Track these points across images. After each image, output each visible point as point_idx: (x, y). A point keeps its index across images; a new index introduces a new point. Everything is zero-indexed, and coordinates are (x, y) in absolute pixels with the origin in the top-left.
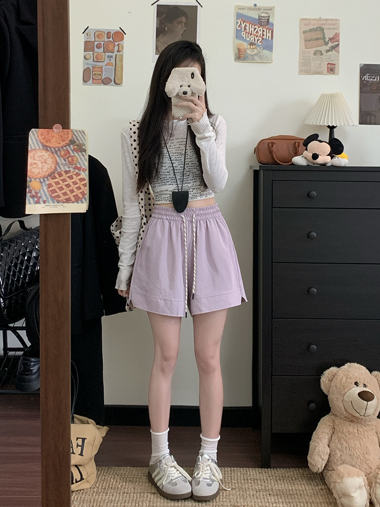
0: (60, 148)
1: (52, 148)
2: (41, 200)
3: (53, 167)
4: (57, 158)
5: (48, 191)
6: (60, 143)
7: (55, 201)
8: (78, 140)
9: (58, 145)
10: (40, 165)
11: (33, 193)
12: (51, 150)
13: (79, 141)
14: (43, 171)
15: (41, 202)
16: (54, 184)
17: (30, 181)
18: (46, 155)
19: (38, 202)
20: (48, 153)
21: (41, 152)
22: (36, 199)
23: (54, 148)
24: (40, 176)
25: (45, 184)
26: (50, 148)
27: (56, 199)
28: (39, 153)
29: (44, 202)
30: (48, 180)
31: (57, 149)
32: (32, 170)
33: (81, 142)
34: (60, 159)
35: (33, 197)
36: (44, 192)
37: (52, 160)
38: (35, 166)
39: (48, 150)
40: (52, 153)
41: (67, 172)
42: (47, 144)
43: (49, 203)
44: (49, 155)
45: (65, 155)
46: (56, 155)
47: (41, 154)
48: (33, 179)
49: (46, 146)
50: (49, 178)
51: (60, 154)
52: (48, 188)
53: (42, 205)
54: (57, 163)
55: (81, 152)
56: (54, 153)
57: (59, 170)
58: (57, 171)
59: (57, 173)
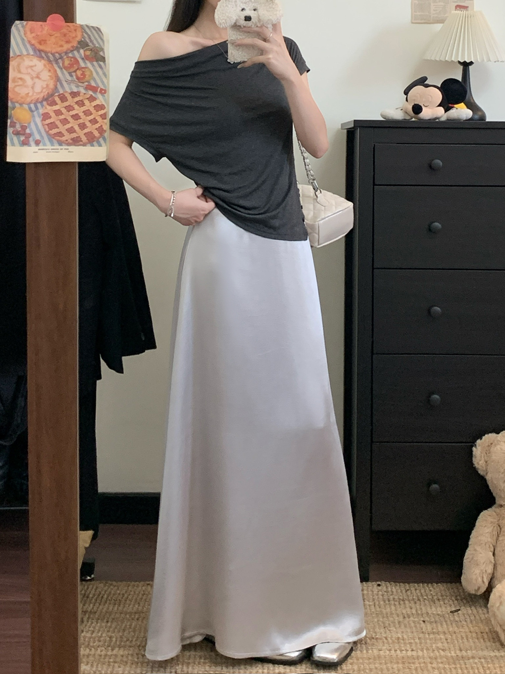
0: (63, 55)
1: (50, 55)
2: (31, 139)
3: (52, 86)
4: (58, 70)
5: (43, 125)
6: (62, 46)
7: (55, 141)
8: (91, 41)
9: (59, 49)
10: (29, 82)
11: (18, 127)
12: (48, 57)
13: (93, 44)
14: (34, 92)
15: (32, 143)
16: (52, 114)
17: (14, 108)
18: (39, 65)
19: (25, 143)
20: (43, 62)
21: (31, 61)
22: (22, 138)
23: (53, 54)
24: (29, 100)
25: (38, 113)
26: (46, 53)
27: (57, 138)
28: (27, 62)
29: (37, 143)
30: (42, 106)
31: (57, 55)
32: (17, 89)
33: (97, 45)
34: (63, 73)
35: (17, 134)
36: (36, 126)
37: (50, 74)
38: (20, 83)
39: (43, 58)
40: (50, 61)
41: (74, 94)
42: (42, 47)
43: (45, 145)
44: (45, 65)
45: (71, 65)
46: (55, 66)
47: (31, 64)
48: (17, 105)
49: (40, 51)
50: (45, 103)
51: (63, 64)
52: (44, 120)
53: (34, 148)
54: (58, 79)
55: (97, 61)
56: (54, 63)
57: (61, 92)
58: (59, 92)
59: (59, 95)
